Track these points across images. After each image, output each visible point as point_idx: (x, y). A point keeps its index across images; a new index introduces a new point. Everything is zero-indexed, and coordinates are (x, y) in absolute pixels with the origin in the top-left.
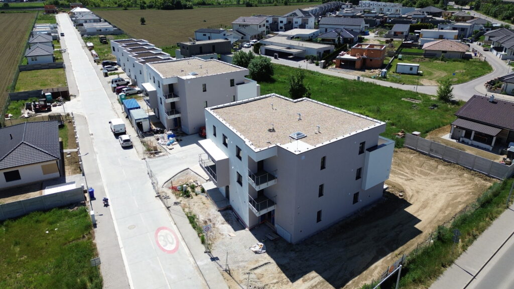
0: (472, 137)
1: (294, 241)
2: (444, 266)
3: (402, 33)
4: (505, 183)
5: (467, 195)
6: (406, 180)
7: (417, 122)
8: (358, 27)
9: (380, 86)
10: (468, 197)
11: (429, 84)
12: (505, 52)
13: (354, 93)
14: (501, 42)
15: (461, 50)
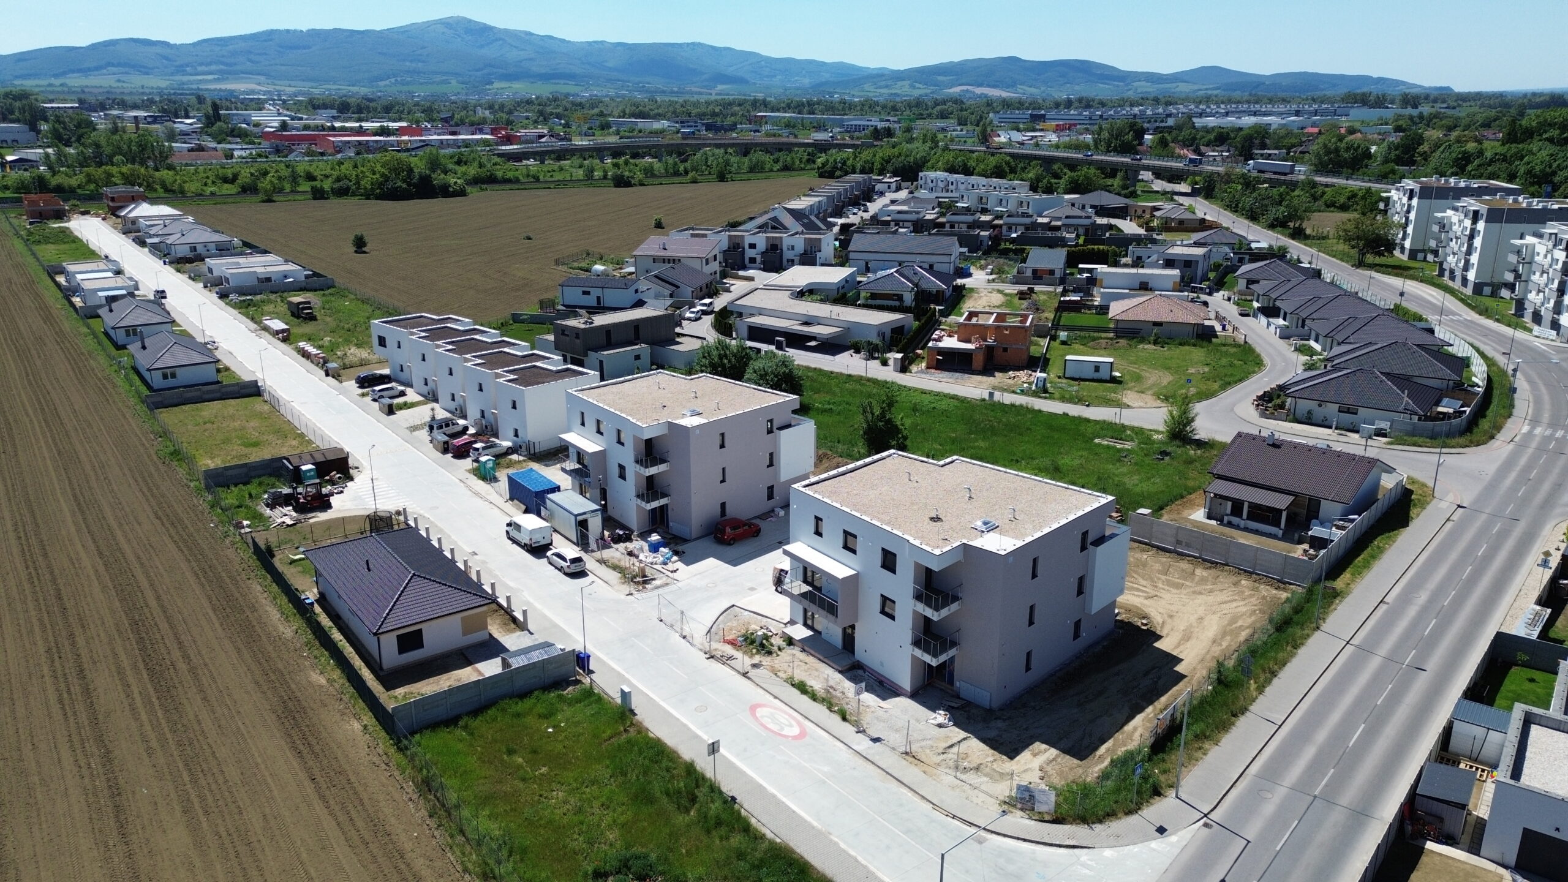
0: (1245, 515)
1: (995, 705)
2: (1235, 715)
3: (1052, 272)
4: (1310, 591)
5: (1251, 615)
6: (1147, 598)
7: (1138, 489)
8: (945, 259)
9: (1040, 411)
10: (1253, 618)
11: (1142, 404)
12: (1285, 319)
13: (994, 431)
14: (1274, 296)
15: (1193, 320)
